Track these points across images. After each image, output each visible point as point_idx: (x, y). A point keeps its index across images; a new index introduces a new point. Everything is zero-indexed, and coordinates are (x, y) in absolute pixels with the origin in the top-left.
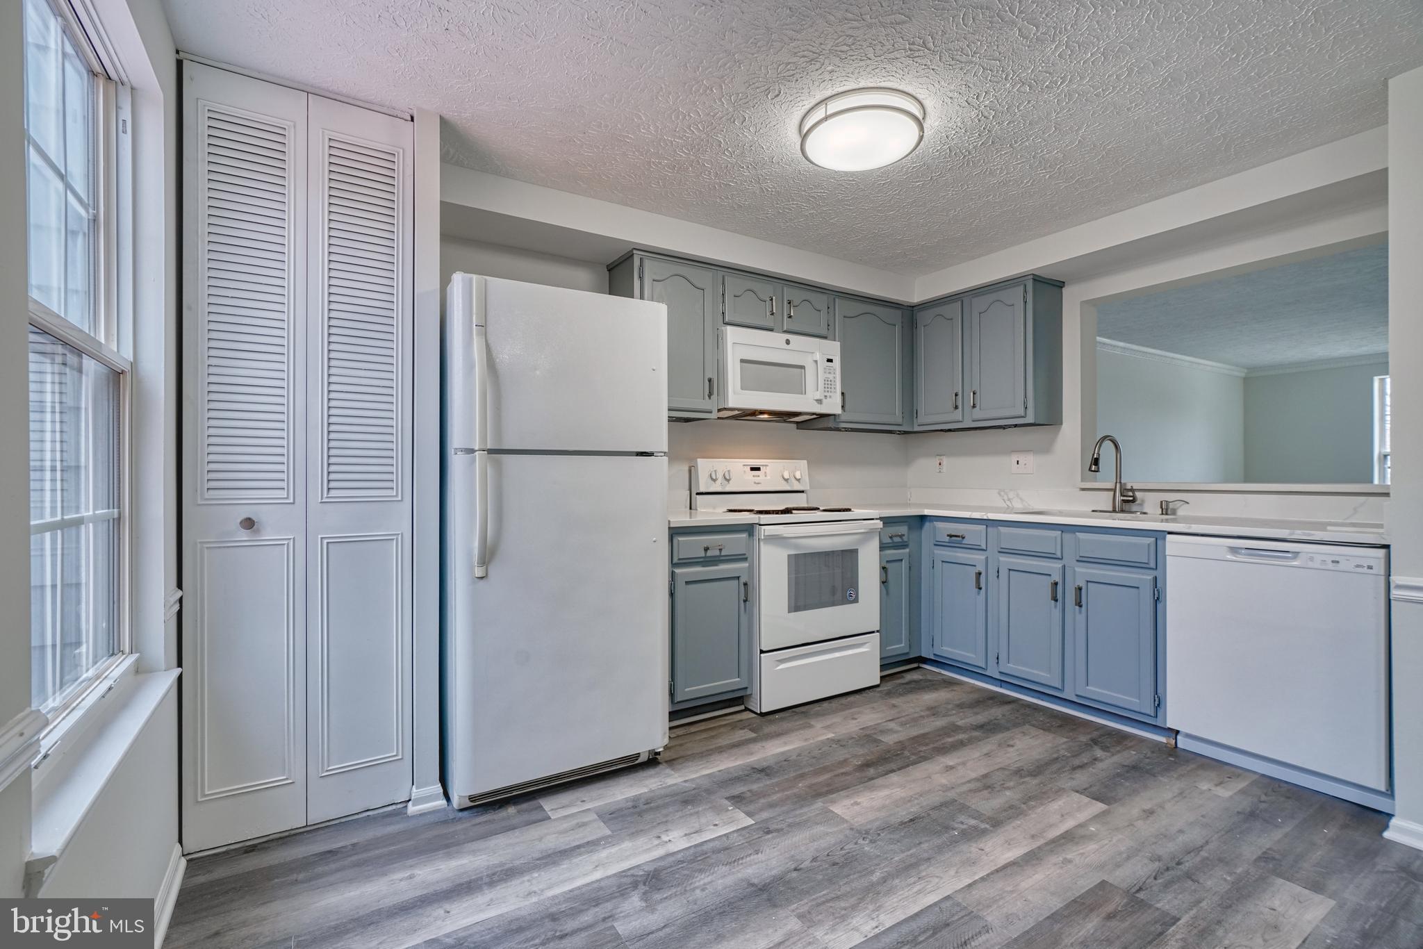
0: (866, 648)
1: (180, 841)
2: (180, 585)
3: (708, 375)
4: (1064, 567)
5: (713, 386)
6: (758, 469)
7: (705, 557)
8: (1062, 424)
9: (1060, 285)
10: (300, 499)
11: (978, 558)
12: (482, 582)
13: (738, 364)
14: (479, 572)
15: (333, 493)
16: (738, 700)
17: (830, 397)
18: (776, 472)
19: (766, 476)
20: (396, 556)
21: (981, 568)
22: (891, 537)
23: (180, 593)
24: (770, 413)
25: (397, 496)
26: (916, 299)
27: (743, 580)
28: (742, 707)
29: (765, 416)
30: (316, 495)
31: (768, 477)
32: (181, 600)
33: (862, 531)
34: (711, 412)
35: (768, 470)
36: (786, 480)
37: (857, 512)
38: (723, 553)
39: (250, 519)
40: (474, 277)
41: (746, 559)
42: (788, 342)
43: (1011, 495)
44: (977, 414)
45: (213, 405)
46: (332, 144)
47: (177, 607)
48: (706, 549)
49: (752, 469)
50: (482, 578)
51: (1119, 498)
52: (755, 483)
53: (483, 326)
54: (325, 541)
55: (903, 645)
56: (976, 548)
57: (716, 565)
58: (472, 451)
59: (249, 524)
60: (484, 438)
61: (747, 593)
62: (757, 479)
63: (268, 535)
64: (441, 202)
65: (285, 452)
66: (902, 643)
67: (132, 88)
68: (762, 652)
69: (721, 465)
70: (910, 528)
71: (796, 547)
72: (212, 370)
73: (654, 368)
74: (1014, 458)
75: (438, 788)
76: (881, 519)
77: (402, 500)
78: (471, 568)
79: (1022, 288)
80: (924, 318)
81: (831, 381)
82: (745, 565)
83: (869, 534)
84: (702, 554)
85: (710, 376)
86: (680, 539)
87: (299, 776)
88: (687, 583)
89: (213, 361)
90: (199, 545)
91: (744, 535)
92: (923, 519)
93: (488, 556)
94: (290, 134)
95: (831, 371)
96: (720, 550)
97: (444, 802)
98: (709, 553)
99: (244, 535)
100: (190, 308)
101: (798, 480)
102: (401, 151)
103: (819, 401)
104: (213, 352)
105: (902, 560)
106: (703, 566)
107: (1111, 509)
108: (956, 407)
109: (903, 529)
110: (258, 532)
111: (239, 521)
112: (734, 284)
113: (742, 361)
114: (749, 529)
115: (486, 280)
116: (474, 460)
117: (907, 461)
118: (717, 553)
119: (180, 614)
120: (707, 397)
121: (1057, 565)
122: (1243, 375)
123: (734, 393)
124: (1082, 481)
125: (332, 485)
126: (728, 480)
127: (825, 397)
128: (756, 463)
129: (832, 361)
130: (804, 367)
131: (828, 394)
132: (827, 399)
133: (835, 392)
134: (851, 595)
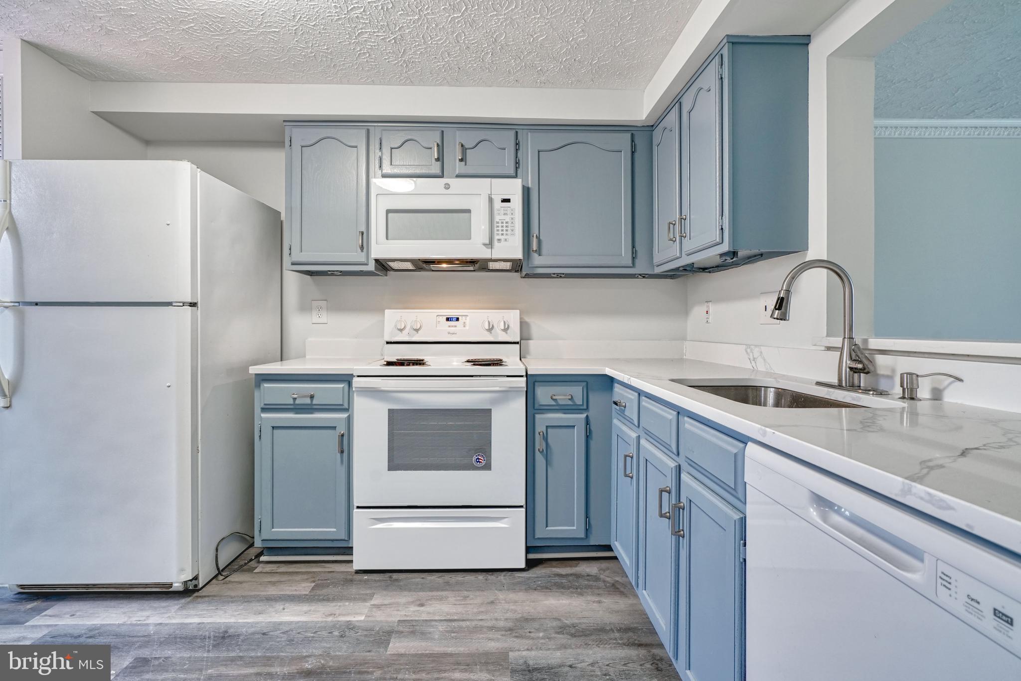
0: (505, 524)
6: (456, 319)
7: (294, 404)
8: (807, 249)
9: (807, 42)
13: (387, 215)
17: (506, 240)
18: (477, 320)
19: (464, 326)
22: (550, 398)
24: (450, 261)
27: (339, 430)
29: (444, 266)
31: (467, 328)
33: (497, 389)
34: (367, 265)
35: (470, 320)
36: (489, 331)
38: (315, 402)
41: (343, 410)
42: (448, 188)
48: (295, 397)
49: (449, 319)
51: (847, 362)
52: (449, 333)
55: (575, 528)
57: (312, 413)
62: (452, 329)
66: (574, 526)
68: (358, 507)
70: (586, 390)
73: (169, 222)
81: (507, 223)
82: (344, 415)
84: (291, 402)
86: (265, 385)
88: (276, 428)
95: (509, 212)
96: (312, 397)
98: (299, 401)
103: (490, 246)
105: (574, 426)
106: (297, 413)
107: (835, 381)
109: (577, 391)
113: (386, 211)
118: (308, 401)
120: (357, 250)
124: (828, 335)
127: (499, 240)
128: (452, 313)
129: (508, 201)
130: (469, 211)
131: (502, 238)
132: (503, 242)
133: (513, 235)
134: (478, 461)
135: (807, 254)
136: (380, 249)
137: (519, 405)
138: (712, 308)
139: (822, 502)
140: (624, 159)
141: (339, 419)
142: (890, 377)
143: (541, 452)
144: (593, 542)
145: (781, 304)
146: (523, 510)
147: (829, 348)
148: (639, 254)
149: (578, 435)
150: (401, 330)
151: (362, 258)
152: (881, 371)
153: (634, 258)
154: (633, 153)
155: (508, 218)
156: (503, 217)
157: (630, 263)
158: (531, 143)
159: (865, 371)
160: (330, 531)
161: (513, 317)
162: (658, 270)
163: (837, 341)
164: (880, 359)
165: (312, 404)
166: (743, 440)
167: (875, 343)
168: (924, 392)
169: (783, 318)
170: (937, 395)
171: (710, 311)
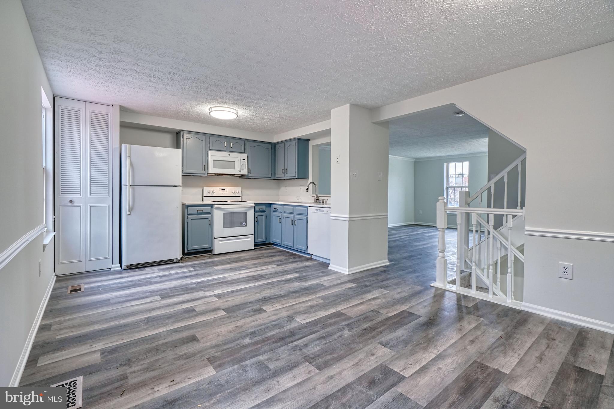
0: (250, 239)
1: (55, 272)
2: (54, 215)
3: (204, 164)
4: (294, 216)
5: (205, 167)
6: (224, 190)
9: (308, 140)
10: (84, 196)
11: (280, 214)
12: (129, 216)
13: (213, 161)
14: (128, 213)
15: (92, 195)
16: (208, 251)
18: (230, 191)
20: (108, 210)
21: (281, 217)
22: (259, 209)
23: (54, 217)
25: (108, 196)
26: (275, 141)
27: (209, 219)
28: (211, 254)
30: (88, 195)
31: (228, 192)
32: (55, 218)
34: (205, 174)
35: (227, 190)
36: (234, 193)
37: (248, 202)
39: (71, 200)
40: (127, 145)
41: (211, 214)
42: (229, 155)
43: (299, 198)
44: (287, 175)
45: (62, 175)
46: (92, 113)
47: (54, 220)
48: (198, 211)
49: (222, 190)
50: (129, 215)
51: (316, 198)
53: (130, 156)
54: (90, 206)
56: (280, 212)
57: (201, 215)
58: (127, 185)
59: (71, 201)
60: (129, 182)
61: (211, 224)
62: (224, 193)
63: (75, 204)
64: (120, 121)
65: (80, 185)
66: (263, 239)
67: (45, 108)
68: (215, 238)
69: (211, 189)
70: (266, 207)
71: (226, 211)
72: (62, 167)
74: (300, 187)
75: (119, 265)
76: (254, 204)
77: (110, 197)
78: (127, 213)
79: (295, 141)
80: (277, 146)
82: (210, 215)
83: (251, 208)
84: (197, 212)
85: (205, 164)
86: (190, 208)
87: (83, 260)
88: (192, 219)
89: (62, 165)
90: (59, 206)
91: (210, 207)
92: (271, 204)
93: (130, 210)
94: (81, 112)
95: (244, 163)
96: (202, 211)
97: (121, 268)
98: (199, 212)
99: (70, 204)
100: (57, 153)
101: (238, 193)
102: (109, 114)
103: (240, 171)
104: (62, 163)
106: (197, 215)
107: (314, 202)
108: (283, 173)
109: (264, 207)
110: (73, 203)
111: (69, 201)
112: (212, 139)
113: (214, 160)
114: (212, 206)
115: (130, 146)
116: (127, 188)
117: (279, 188)
118: (201, 212)
119: (54, 222)
120: (203, 170)
121: (292, 215)
122: (414, 161)
123: (211, 169)
124: (312, 194)
125: (92, 193)
126: (214, 193)
127: (242, 170)
128: (223, 188)
129: (244, 160)
130: (235, 162)
131: (243, 169)
132: (243, 170)
133: (245, 169)
134: (244, 224)
135: (308, 180)
136: (212, 170)
137: (252, 211)
138: (287, 188)
139: (317, 210)
140: (269, 150)
141: (210, 216)
142: (321, 200)
143: (256, 221)
144: (267, 242)
145: (307, 189)
146: (253, 235)
147: (312, 196)
148: (272, 175)
149: (264, 217)
150: (209, 193)
151: (203, 172)
152: (320, 200)
153: (271, 175)
154: (271, 149)
155: (244, 164)
156: (243, 164)
157: (270, 176)
158: (248, 144)
159: (318, 199)
160: (206, 246)
161: (239, 189)
162: (276, 179)
163: (314, 195)
164: (320, 198)
165: (202, 213)
166: (307, 207)
167: (319, 195)
168: (325, 202)
169: (308, 191)
170: (326, 202)
171: (287, 189)
